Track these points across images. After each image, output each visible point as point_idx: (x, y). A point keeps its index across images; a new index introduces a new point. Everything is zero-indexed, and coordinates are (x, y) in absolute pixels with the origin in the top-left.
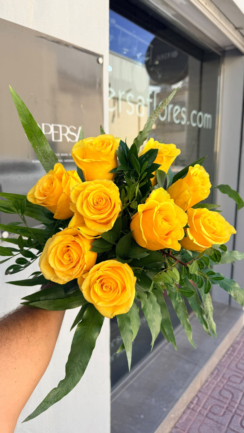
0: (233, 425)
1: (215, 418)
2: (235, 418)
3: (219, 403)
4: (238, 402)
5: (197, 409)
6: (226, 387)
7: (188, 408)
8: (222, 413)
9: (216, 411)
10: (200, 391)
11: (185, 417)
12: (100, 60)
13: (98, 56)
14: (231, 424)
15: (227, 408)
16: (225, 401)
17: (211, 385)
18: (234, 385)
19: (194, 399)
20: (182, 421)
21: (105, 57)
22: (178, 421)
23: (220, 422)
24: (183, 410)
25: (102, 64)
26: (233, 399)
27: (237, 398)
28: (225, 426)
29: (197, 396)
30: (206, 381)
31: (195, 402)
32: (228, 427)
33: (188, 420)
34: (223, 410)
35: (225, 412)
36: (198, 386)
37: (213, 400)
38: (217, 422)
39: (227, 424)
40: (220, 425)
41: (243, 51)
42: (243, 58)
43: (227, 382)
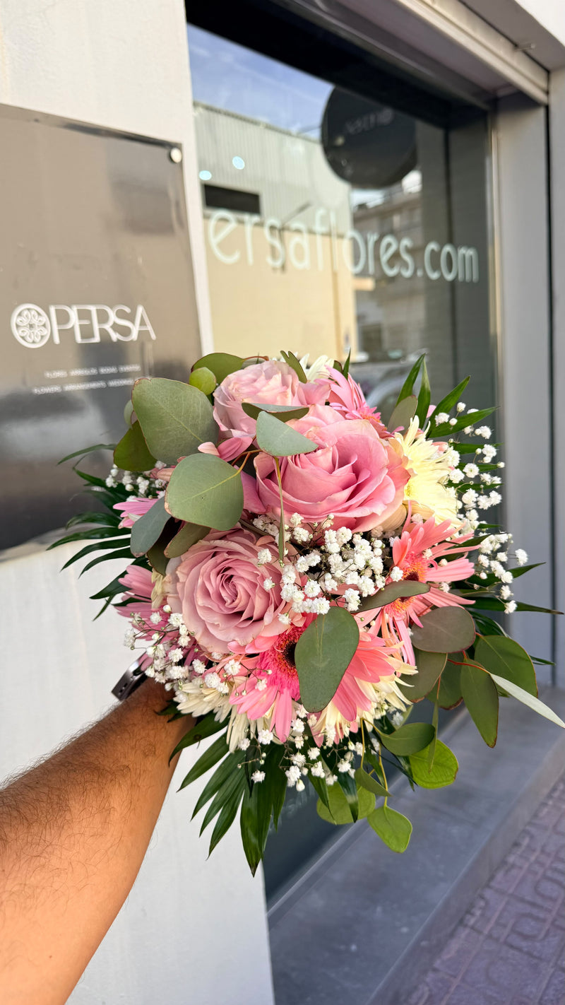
1: (525, 945)
3: (535, 911)
5: (484, 926)
6: (549, 874)
7: (463, 925)
8: (543, 933)
9: (528, 930)
10: (488, 886)
11: (456, 947)
12: (176, 155)
13: (167, 145)
15: (554, 921)
16: (547, 904)
17: (514, 871)
19: (475, 905)
20: (448, 956)
21: (185, 148)
23: (535, 953)
24: (449, 930)
25: (181, 163)
28: (548, 962)
29: (482, 897)
30: (504, 862)
31: (479, 912)
32: (556, 963)
33: (463, 953)
34: (547, 926)
35: (549, 931)
36: (485, 876)
37: (520, 905)
38: (529, 954)
39: (554, 958)
40: (535, 961)
41: (539, 95)
42: (542, 112)
43: (552, 862)
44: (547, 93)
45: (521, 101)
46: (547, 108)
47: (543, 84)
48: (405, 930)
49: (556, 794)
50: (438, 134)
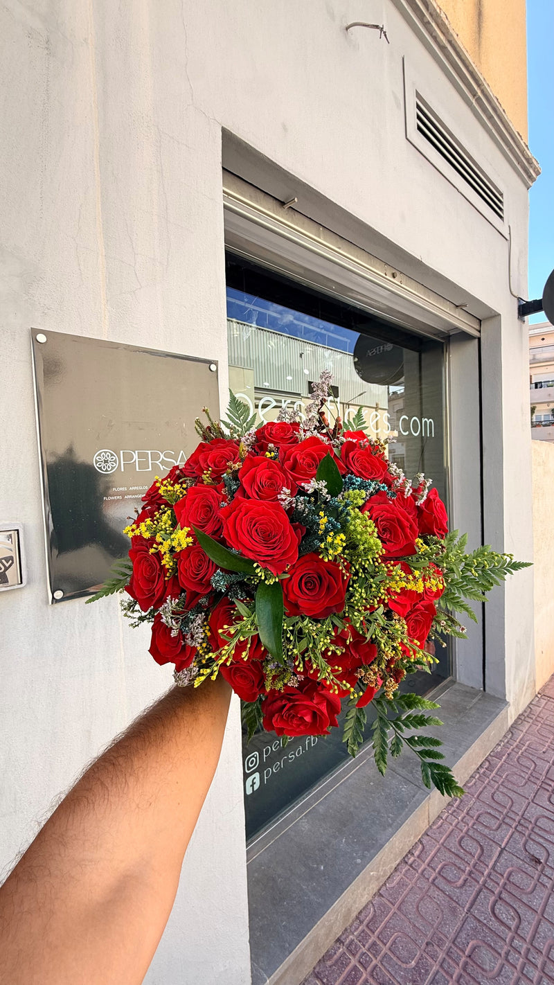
0: (478, 910)
1: (447, 888)
2: (482, 895)
3: (458, 862)
4: (491, 865)
5: (419, 865)
6: (471, 833)
7: (404, 861)
8: (461, 882)
9: (450, 876)
10: (426, 834)
11: (397, 879)
14: (474, 907)
15: (470, 873)
16: (468, 858)
17: (446, 826)
18: (486, 831)
19: (415, 847)
20: (392, 885)
22: (385, 884)
23: (455, 898)
24: (394, 866)
26: (482, 858)
27: (490, 857)
28: (464, 908)
29: (420, 841)
30: (439, 817)
31: (417, 853)
32: (469, 911)
33: (401, 884)
34: (463, 877)
35: (465, 881)
36: (424, 826)
37: (448, 854)
38: (449, 896)
39: (468, 906)
40: (454, 904)
41: (476, 334)
42: (476, 341)
43: (474, 824)
44: (480, 331)
45: (464, 337)
46: (479, 339)
47: (477, 327)
48: (359, 861)
49: (482, 771)
50: (416, 354)
